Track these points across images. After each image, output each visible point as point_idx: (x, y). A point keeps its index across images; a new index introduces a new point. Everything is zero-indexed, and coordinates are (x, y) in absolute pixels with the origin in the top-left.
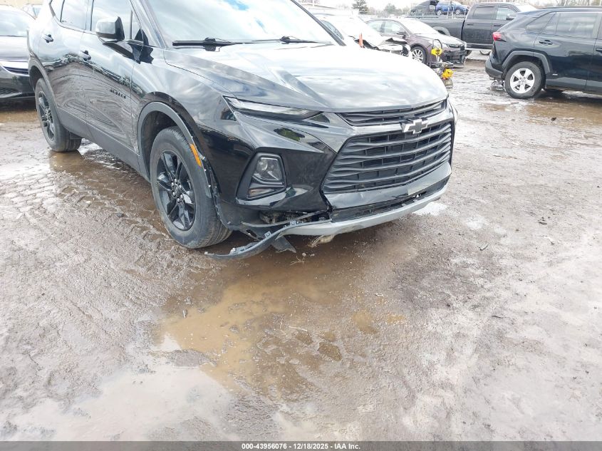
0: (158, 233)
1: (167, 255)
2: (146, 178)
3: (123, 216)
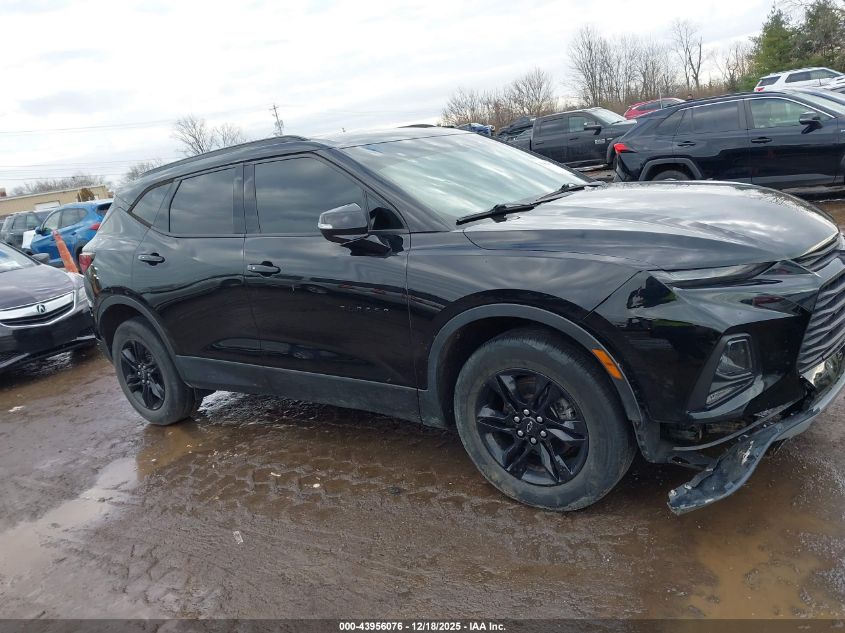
0: (486, 501)
1: (546, 529)
2: (435, 421)
3: (400, 491)
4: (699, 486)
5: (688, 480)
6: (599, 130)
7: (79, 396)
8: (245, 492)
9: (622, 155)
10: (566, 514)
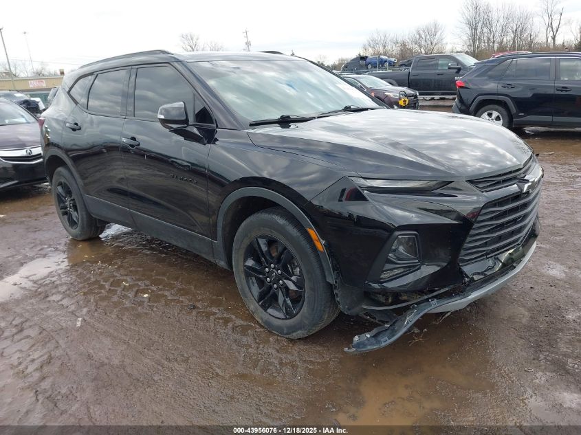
0: (245, 323)
1: (271, 350)
2: (222, 264)
3: (195, 307)
4: (375, 336)
5: (369, 331)
6: (459, 70)
7: (42, 213)
8: (101, 293)
9: (461, 90)
10: (291, 340)
